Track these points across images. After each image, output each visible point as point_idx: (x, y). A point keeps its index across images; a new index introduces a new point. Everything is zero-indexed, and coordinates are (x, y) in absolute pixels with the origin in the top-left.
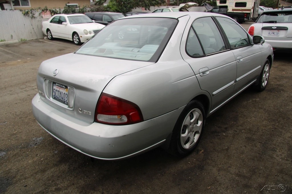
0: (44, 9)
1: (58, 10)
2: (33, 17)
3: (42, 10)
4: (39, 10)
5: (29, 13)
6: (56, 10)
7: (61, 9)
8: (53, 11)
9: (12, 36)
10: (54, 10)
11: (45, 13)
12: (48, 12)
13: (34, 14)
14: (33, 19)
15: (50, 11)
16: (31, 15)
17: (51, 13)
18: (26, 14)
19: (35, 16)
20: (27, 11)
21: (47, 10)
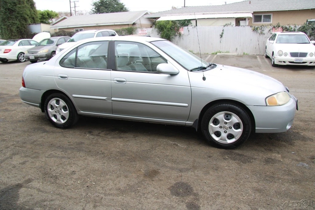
0: (276, 26)
1: (292, 27)
2: (262, 33)
3: (273, 27)
4: (269, 26)
5: (258, 29)
6: (290, 27)
7: (297, 26)
8: (286, 28)
9: (237, 49)
10: (288, 27)
11: (276, 30)
12: (280, 29)
13: (263, 31)
14: (261, 36)
15: (282, 27)
16: (259, 31)
17: (283, 30)
18: (255, 30)
19: (264, 32)
20: (256, 27)
21: (279, 26)
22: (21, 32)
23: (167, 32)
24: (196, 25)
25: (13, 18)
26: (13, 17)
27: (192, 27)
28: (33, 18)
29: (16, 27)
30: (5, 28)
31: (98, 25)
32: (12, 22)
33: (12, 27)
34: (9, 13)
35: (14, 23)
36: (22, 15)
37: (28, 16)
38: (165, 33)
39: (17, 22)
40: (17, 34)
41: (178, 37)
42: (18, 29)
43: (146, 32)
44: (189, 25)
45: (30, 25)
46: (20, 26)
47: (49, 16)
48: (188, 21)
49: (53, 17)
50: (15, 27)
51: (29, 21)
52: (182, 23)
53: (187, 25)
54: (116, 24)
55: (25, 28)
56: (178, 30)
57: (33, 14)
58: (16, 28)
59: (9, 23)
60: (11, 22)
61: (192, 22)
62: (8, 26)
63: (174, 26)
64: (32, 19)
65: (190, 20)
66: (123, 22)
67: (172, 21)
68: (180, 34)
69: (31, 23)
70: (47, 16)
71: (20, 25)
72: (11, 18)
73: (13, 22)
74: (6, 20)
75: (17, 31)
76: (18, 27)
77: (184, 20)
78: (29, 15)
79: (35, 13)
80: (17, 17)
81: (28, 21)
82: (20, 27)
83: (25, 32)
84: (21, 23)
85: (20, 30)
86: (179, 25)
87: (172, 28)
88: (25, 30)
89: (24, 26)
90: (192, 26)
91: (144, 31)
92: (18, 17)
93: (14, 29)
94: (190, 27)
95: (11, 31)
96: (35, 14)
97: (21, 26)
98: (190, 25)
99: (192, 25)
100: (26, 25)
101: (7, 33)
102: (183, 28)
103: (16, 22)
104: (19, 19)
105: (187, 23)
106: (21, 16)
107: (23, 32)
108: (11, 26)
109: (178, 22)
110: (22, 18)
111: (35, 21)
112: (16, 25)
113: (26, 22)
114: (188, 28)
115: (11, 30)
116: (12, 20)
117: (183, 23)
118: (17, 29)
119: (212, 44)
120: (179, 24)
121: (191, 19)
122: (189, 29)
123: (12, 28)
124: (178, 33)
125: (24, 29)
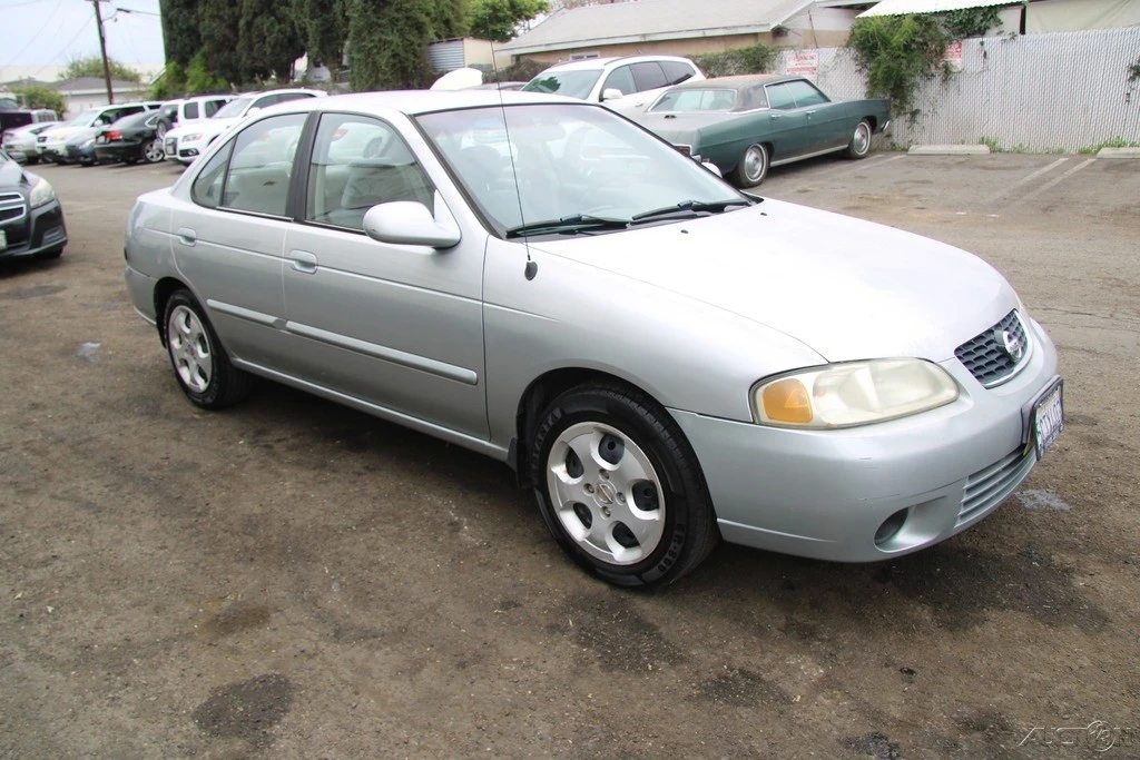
22: (404, 70)
23: (892, 64)
24: (1023, 31)
25: (384, 26)
26: (384, 21)
27: (1000, 38)
28: (447, 22)
29: (390, 54)
30: (359, 60)
31: (648, 39)
32: (380, 40)
33: (378, 53)
34: (375, 11)
35: (385, 42)
36: (410, 14)
37: (428, 14)
38: (883, 66)
39: (395, 38)
40: (390, 77)
41: (937, 80)
42: (396, 61)
43: (815, 63)
44: (988, 32)
45: (432, 44)
46: (400, 50)
47: (514, 13)
48: (985, 15)
49: (528, 13)
50: (388, 53)
51: (431, 33)
52: (956, 24)
53: (982, 32)
54: (709, 34)
55: (415, 56)
56: (941, 53)
57: (445, 9)
58: (388, 59)
59: (373, 41)
60: (376, 38)
61: (1002, 16)
62: (369, 54)
63: (922, 36)
64: (443, 26)
65: (994, 9)
66: (734, 27)
67: (918, 18)
68: (947, 70)
69: (436, 39)
70: (509, 13)
71: (400, 48)
72: (380, 26)
73: (384, 37)
74: (364, 34)
75: (394, 65)
76: (395, 55)
77: (970, 9)
78: (432, 10)
79: (455, 6)
80: (393, 22)
81: (427, 33)
82: (403, 54)
83: (415, 68)
84: (404, 38)
85: (400, 62)
86: (945, 32)
87: (914, 46)
88: (417, 61)
89: (414, 49)
90: (1000, 33)
91: (805, 58)
92: (398, 20)
93: (383, 60)
94: (991, 40)
95: (376, 68)
96: (453, 9)
97: (406, 51)
98: (993, 31)
99: (1002, 28)
100: (420, 45)
101: (365, 76)
102: (963, 43)
103: (390, 38)
104: (399, 27)
105: (982, 21)
106: (408, 18)
107: (410, 70)
108: (375, 51)
109: (943, 19)
110: (410, 22)
111: (451, 31)
112: (389, 48)
113: (421, 38)
114: (982, 44)
115: (374, 63)
116: (382, 32)
117: (961, 22)
118: (391, 60)
119: (1086, 110)
120: (945, 26)
121: (1001, 6)
122: (986, 48)
123: (378, 58)
124: (937, 67)
125: (412, 58)
